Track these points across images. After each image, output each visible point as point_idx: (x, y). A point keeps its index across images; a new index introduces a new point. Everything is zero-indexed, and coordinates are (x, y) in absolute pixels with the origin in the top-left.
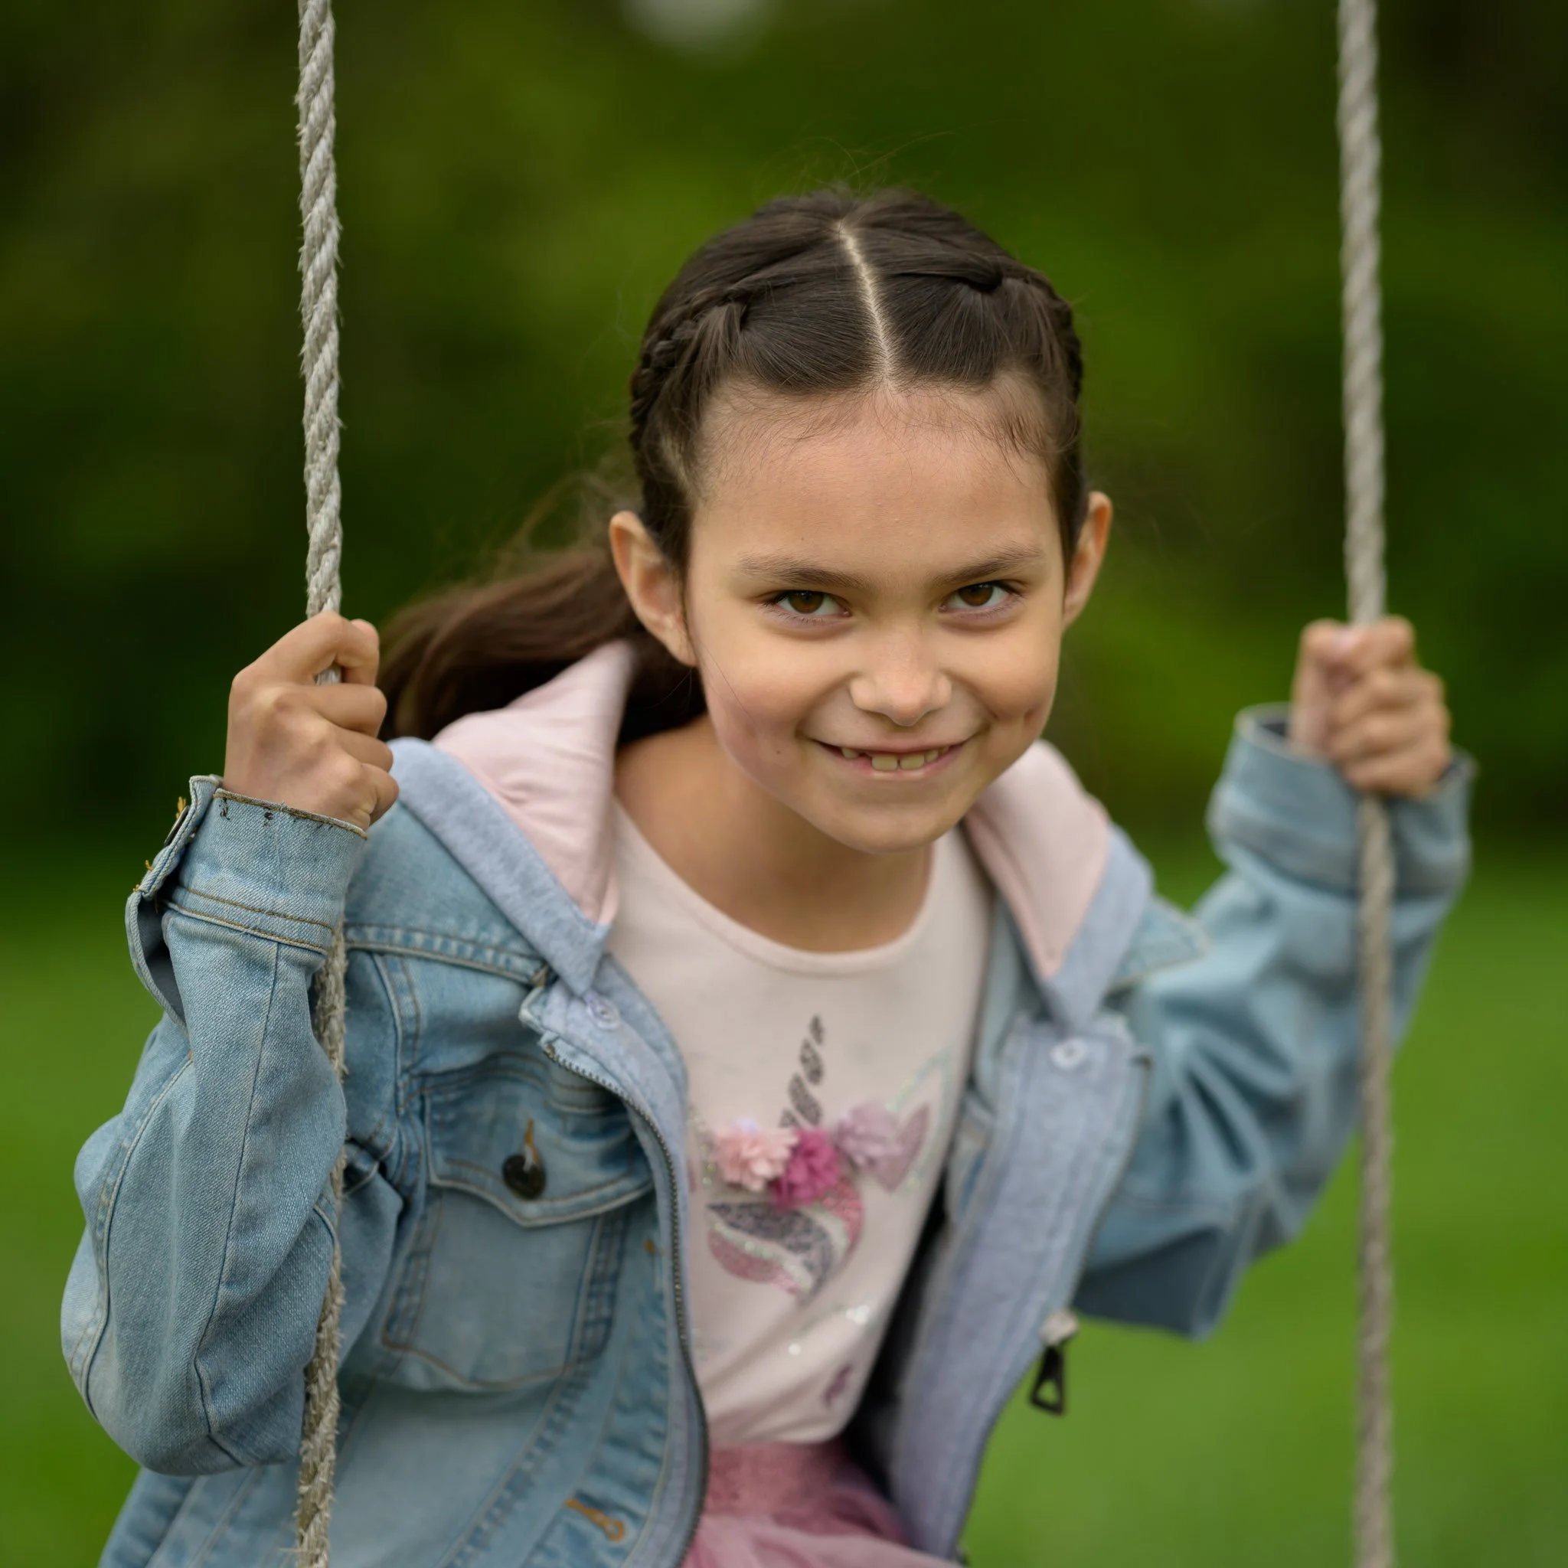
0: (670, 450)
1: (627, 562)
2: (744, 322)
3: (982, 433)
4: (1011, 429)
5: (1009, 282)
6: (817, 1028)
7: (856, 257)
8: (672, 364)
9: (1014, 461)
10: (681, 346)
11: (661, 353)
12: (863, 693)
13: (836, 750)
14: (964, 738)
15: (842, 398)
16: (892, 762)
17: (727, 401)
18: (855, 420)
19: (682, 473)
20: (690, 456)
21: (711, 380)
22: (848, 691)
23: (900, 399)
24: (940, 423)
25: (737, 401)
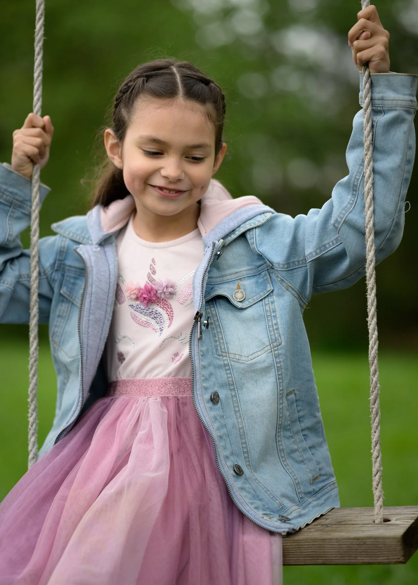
0: (124, 112)
1: (107, 141)
2: (147, 81)
3: (202, 114)
4: (209, 116)
5: (212, 84)
6: (153, 260)
7: (176, 72)
8: (127, 91)
9: (209, 123)
10: (129, 87)
11: (124, 89)
12: (163, 173)
13: (154, 186)
14: (186, 190)
15: (169, 100)
16: (168, 192)
17: (141, 99)
18: (172, 105)
19: (126, 117)
20: (129, 112)
21: (137, 95)
22: (160, 172)
23: (183, 102)
24: (192, 110)
25: (143, 98)
